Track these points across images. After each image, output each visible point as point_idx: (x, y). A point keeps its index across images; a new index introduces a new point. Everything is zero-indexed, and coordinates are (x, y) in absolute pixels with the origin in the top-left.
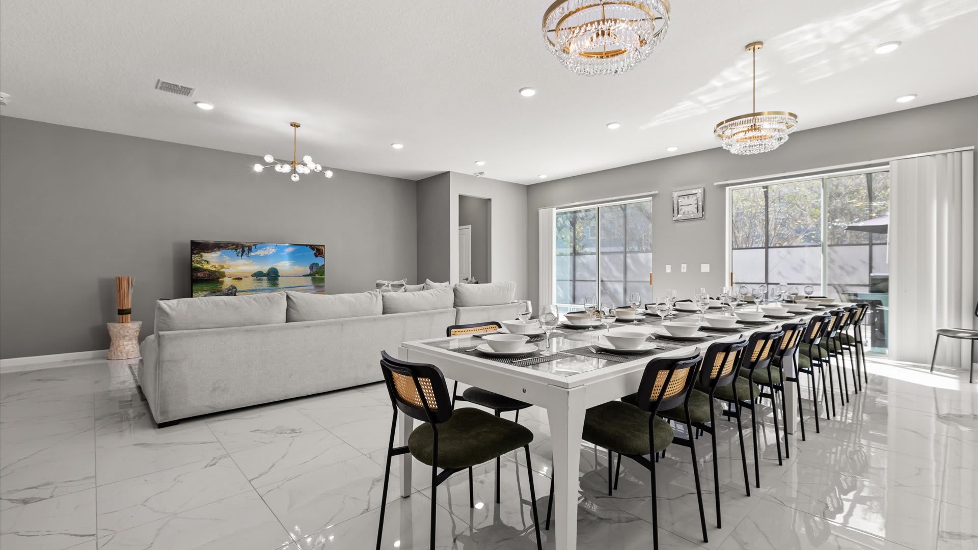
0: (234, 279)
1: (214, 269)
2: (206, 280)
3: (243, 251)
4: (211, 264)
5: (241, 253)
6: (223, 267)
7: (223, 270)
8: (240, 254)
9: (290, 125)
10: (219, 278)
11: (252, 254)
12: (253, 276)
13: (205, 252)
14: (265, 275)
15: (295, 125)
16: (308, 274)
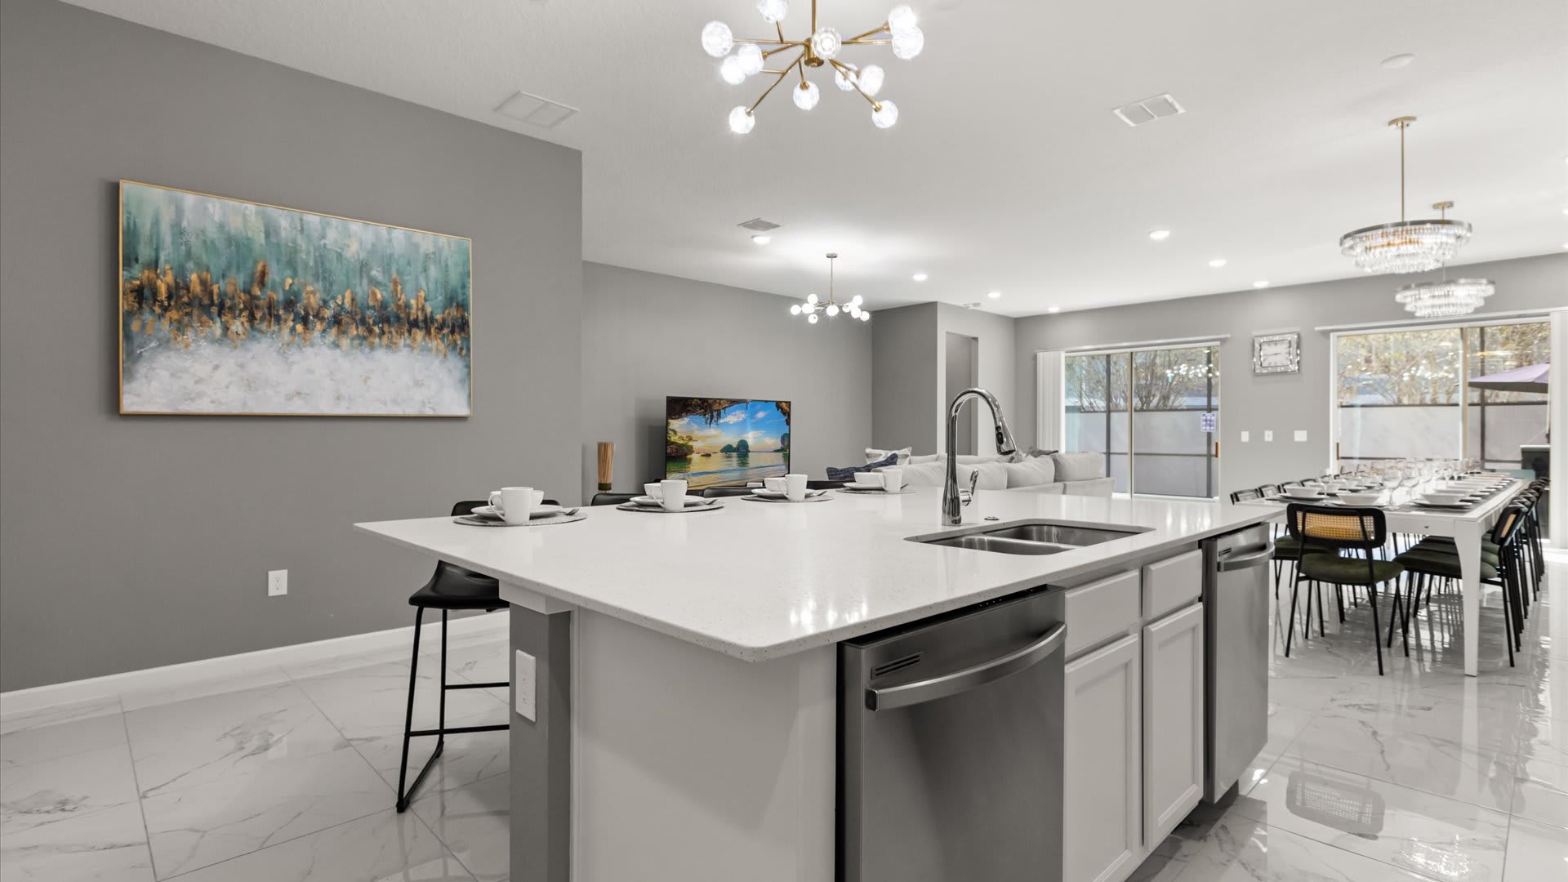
0: (702, 456)
1: (681, 442)
2: (674, 457)
3: (712, 417)
4: (679, 434)
5: (709, 420)
6: (691, 439)
7: (690, 443)
8: (709, 422)
9: (825, 256)
10: (686, 455)
11: (721, 421)
12: (722, 451)
13: (672, 419)
14: (734, 450)
15: (832, 256)
16: (779, 448)
